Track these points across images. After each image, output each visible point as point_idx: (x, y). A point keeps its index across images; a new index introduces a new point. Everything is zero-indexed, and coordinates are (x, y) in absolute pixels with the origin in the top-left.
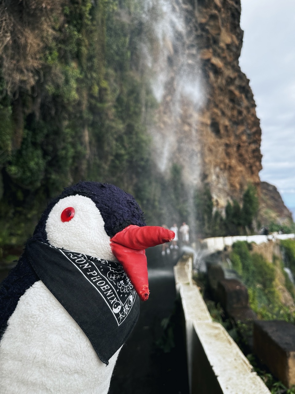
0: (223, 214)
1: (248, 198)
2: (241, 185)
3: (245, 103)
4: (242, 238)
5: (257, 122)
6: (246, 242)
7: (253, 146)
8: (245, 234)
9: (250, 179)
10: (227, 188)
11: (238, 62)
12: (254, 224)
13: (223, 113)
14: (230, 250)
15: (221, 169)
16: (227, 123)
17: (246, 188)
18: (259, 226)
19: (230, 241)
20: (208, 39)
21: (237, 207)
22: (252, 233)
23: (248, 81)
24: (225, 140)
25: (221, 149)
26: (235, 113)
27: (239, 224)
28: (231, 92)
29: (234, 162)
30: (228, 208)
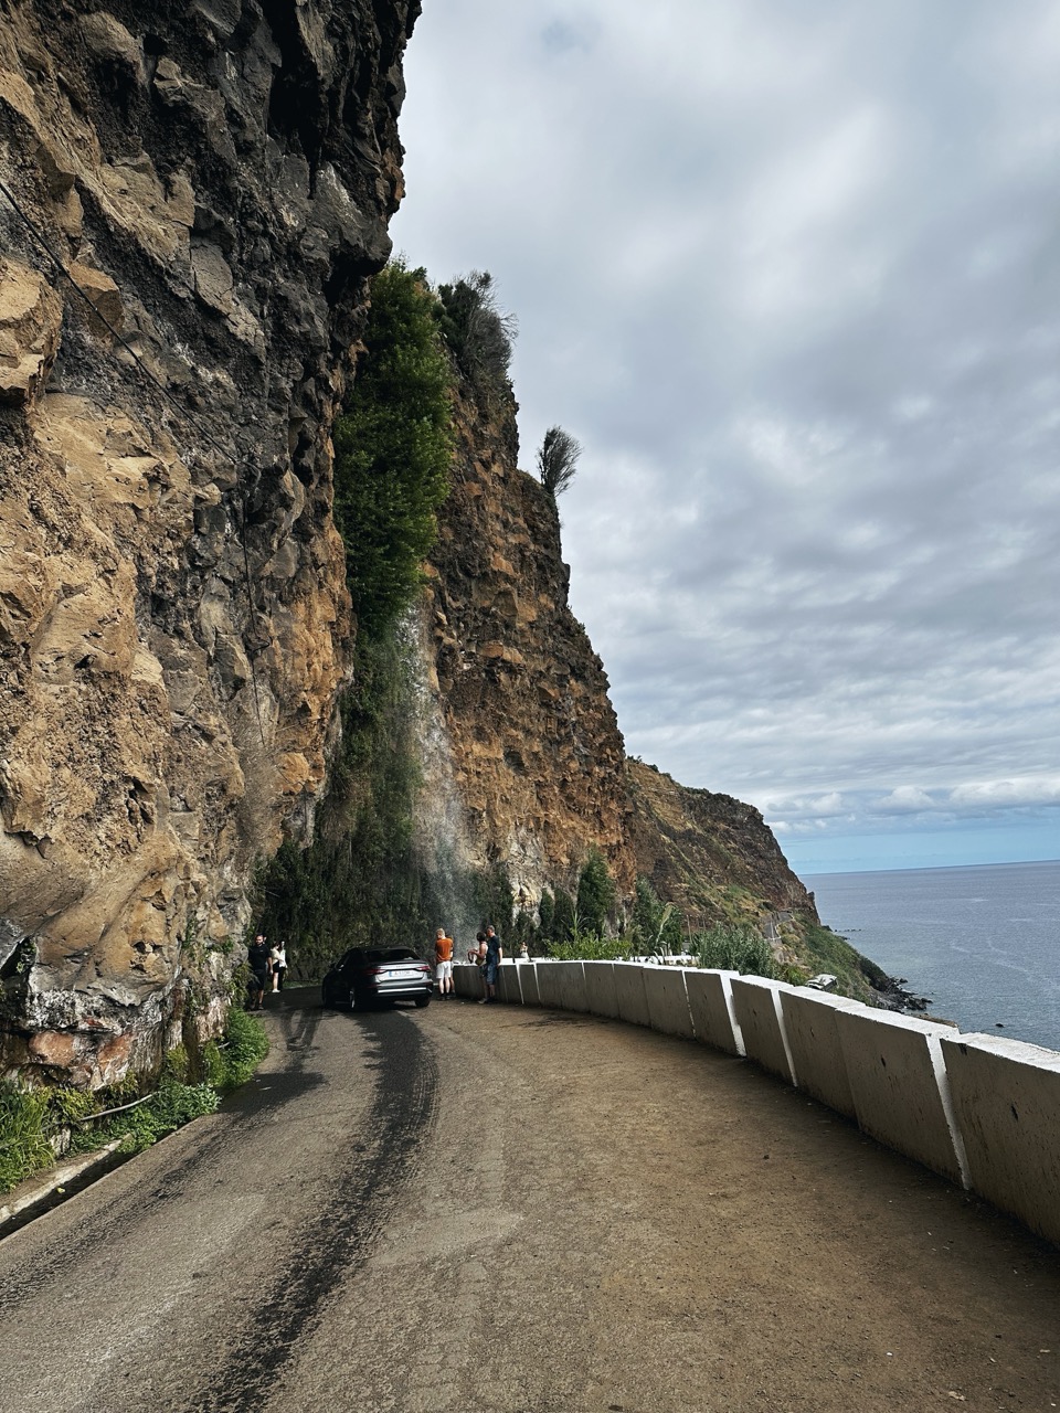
10: (543, 865)
15: (529, 831)
16: (537, 747)
17: (585, 859)
24: (534, 777)
25: (529, 794)
29: (555, 813)
30: (544, 905)
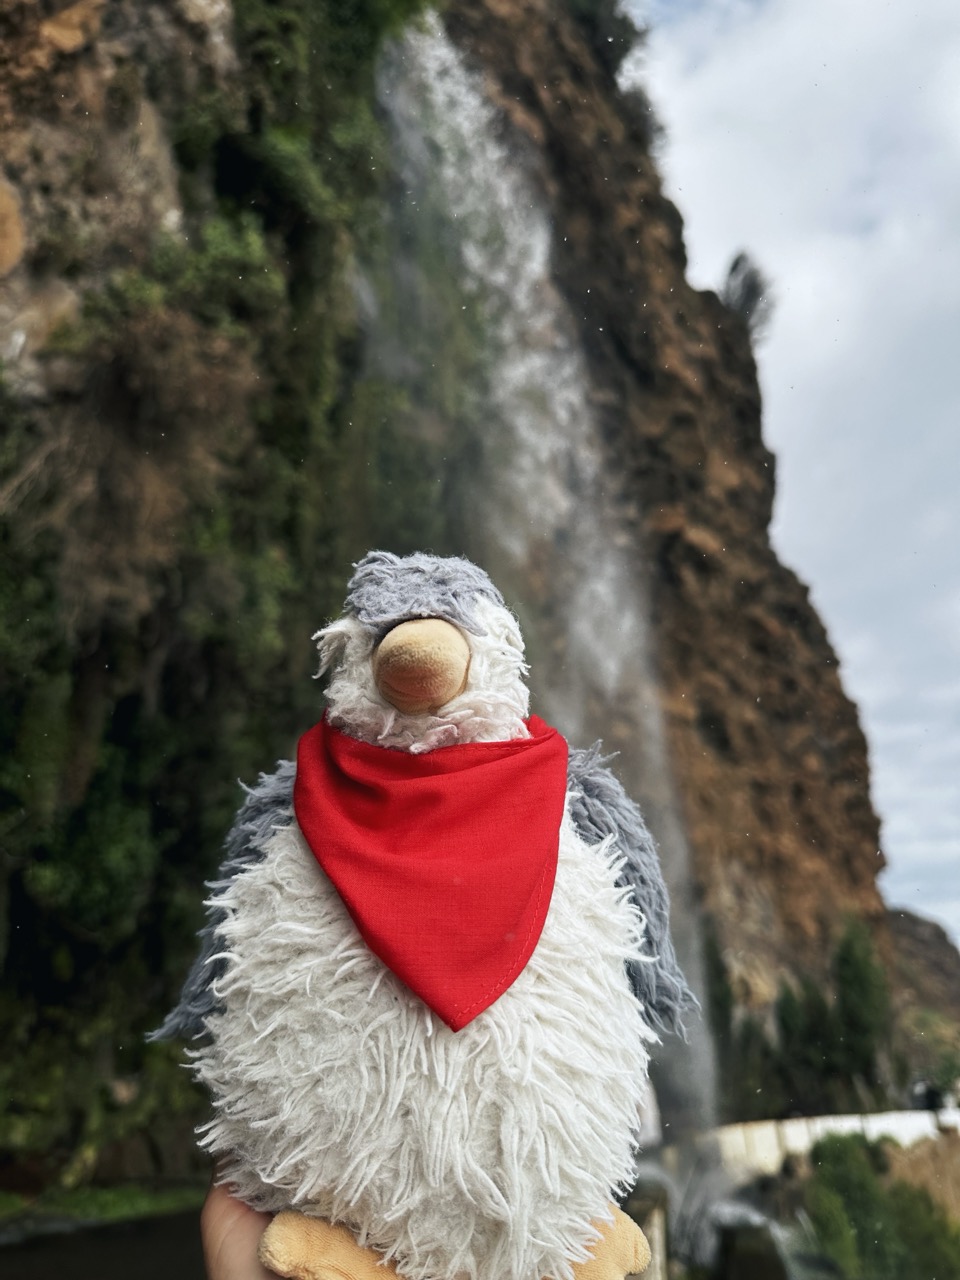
0: (771, 1029)
1: (849, 969)
2: (823, 922)
3: (803, 654)
4: (845, 1125)
5: (848, 713)
6: (859, 1139)
7: (846, 791)
8: (856, 1108)
9: (849, 903)
10: (776, 933)
11: (766, 538)
12: (884, 1066)
13: (736, 688)
14: (804, 1171)
15: (748, 867)
16: (750, 715)
17: (839, 931)
18: (903, 1075)
19: (801, 1135)
20: (672, 479)
21: (815, 1006)
22: (881, 1106)
23: (804, 590)
24: (748, 771)
25: (740, 800)
26: (775, 685)
27: (830, 1070)
28: (755, 625)
29: (787, 842)
30: (785, 1008)
